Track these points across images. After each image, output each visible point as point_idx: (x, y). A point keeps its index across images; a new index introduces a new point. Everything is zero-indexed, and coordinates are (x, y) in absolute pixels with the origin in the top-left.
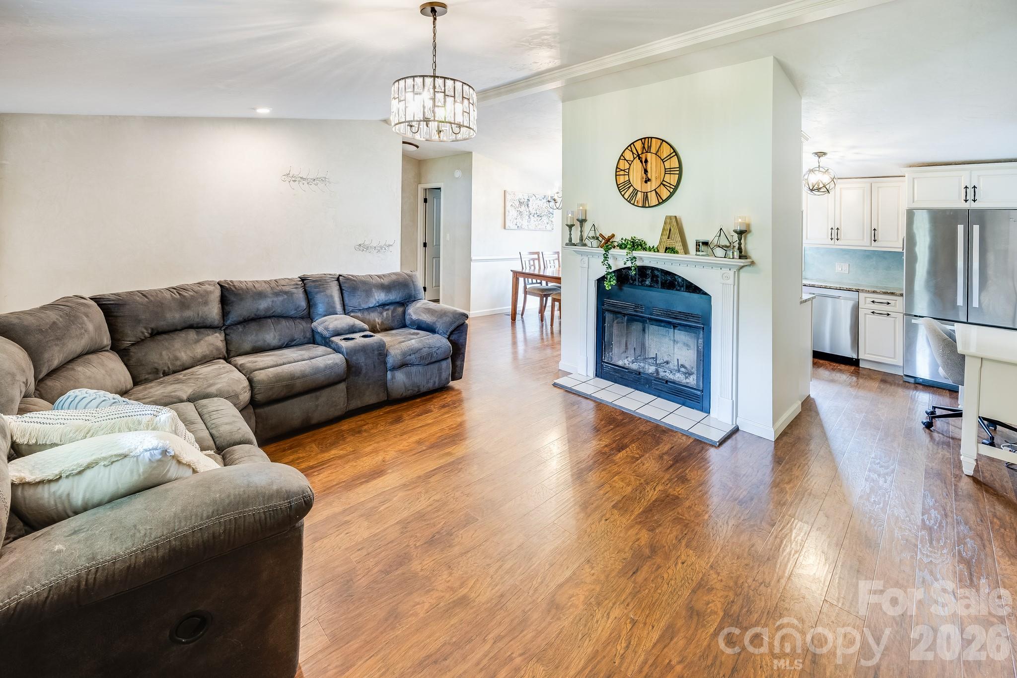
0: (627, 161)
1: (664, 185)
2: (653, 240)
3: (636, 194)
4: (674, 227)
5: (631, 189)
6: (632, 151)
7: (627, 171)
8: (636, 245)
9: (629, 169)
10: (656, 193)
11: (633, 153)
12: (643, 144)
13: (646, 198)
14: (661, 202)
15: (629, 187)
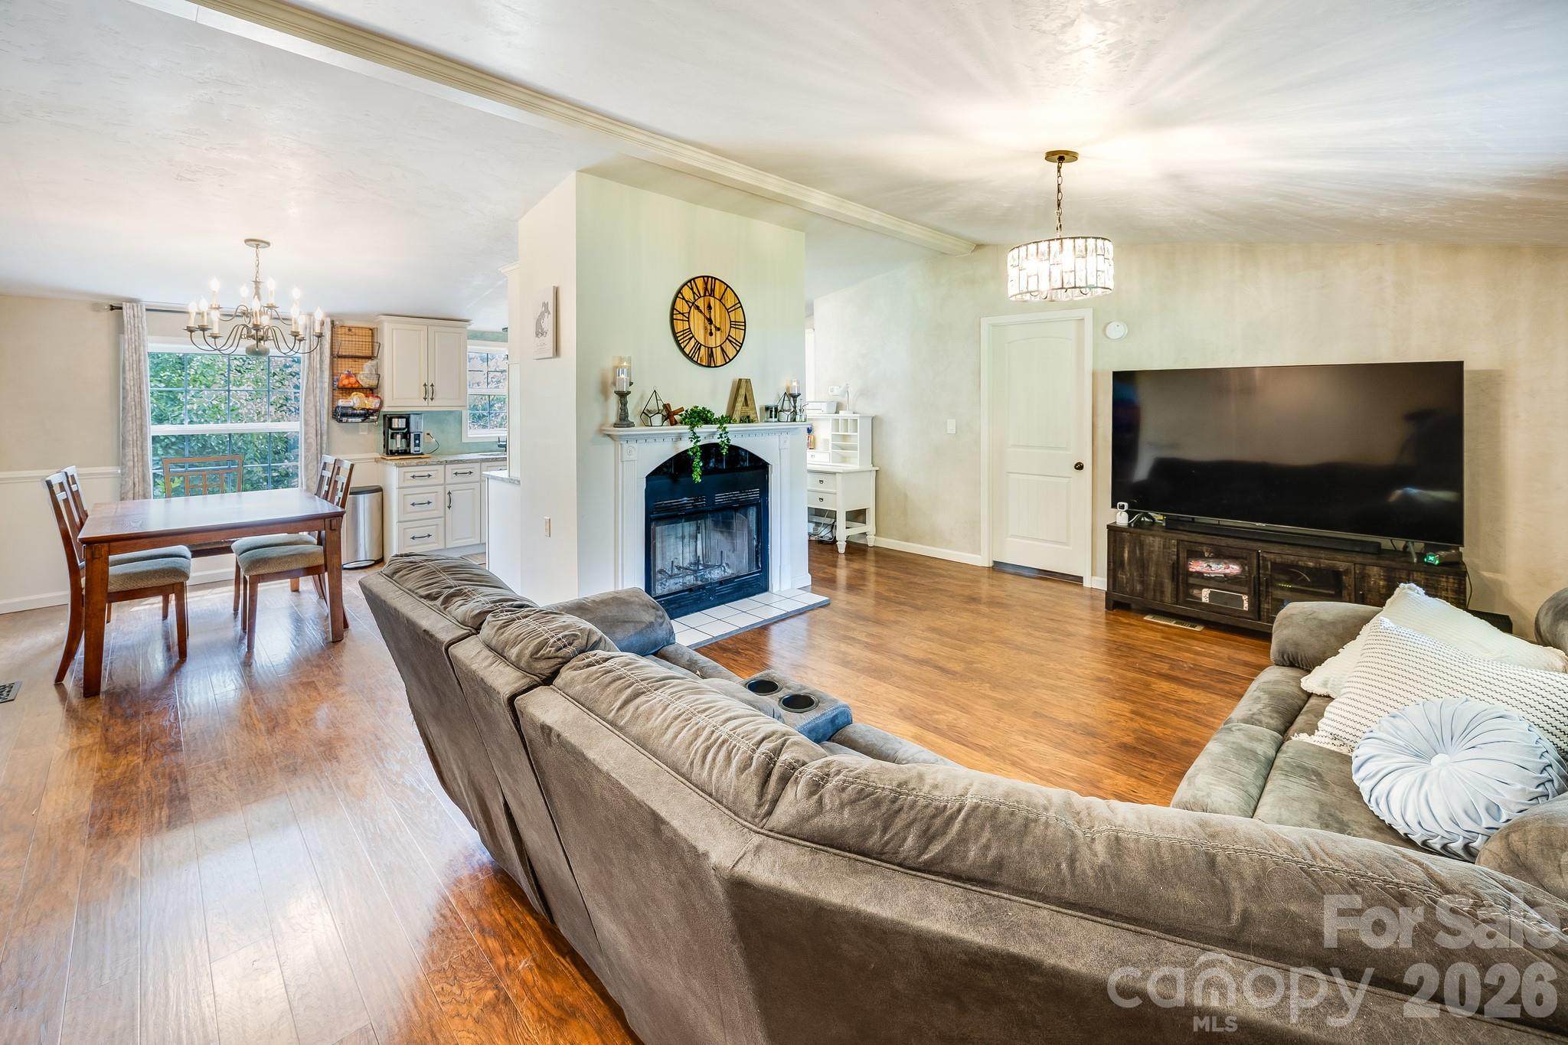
0: (687, 301)
1: (730, 341)
2: (719, 410)
3: (699, 349)
4: (741, 391)
5: (693, 342)
6: (692, 289)
7: (687, 315)
8: (700, 416)
9: (689, 313)
10: (722, 350)
11: (694, 293)
12: (706, 284)
13: (711, 355)
14: (727, 360)
15: (690, 339)
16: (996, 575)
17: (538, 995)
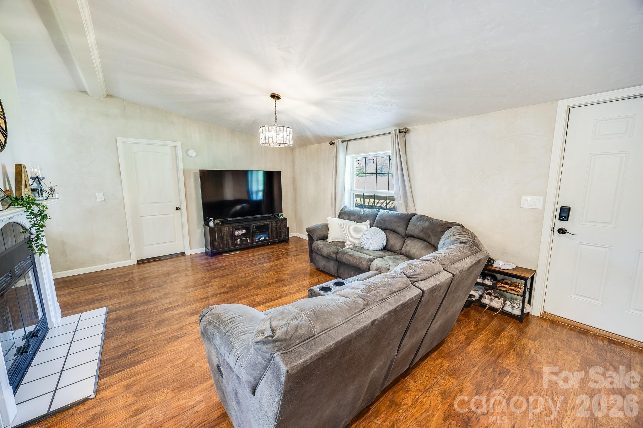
16: (141, 266)
17: (388, 414)
